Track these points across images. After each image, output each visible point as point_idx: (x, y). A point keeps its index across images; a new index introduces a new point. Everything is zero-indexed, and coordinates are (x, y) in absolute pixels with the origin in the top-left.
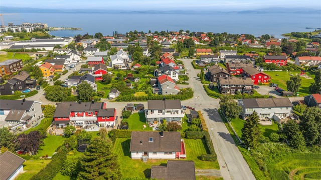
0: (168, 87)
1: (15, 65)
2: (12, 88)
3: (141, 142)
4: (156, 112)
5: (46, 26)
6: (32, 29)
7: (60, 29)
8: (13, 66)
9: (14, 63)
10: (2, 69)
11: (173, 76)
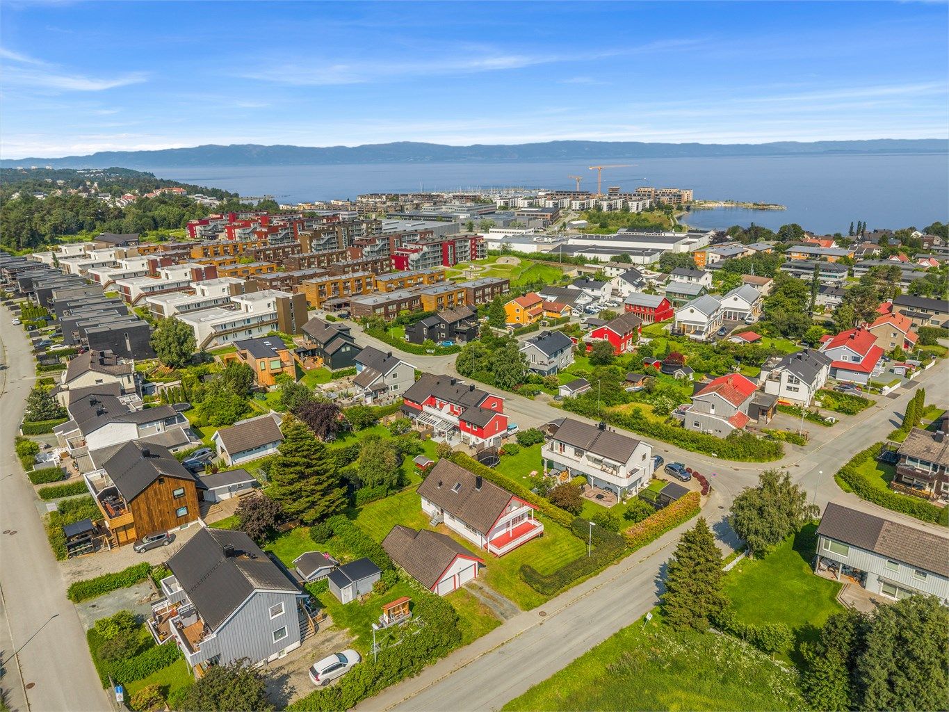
0: (712, 411)
1: (488, 290)
2: (425, 332)
3: (440, 484)
4: (570, 451)
5: (688, 195)
6: (644, 205)
7: (722, 204)
8: (483, 292)
9: (488, 286)
10: (459, 296)
11: (789, 388)
